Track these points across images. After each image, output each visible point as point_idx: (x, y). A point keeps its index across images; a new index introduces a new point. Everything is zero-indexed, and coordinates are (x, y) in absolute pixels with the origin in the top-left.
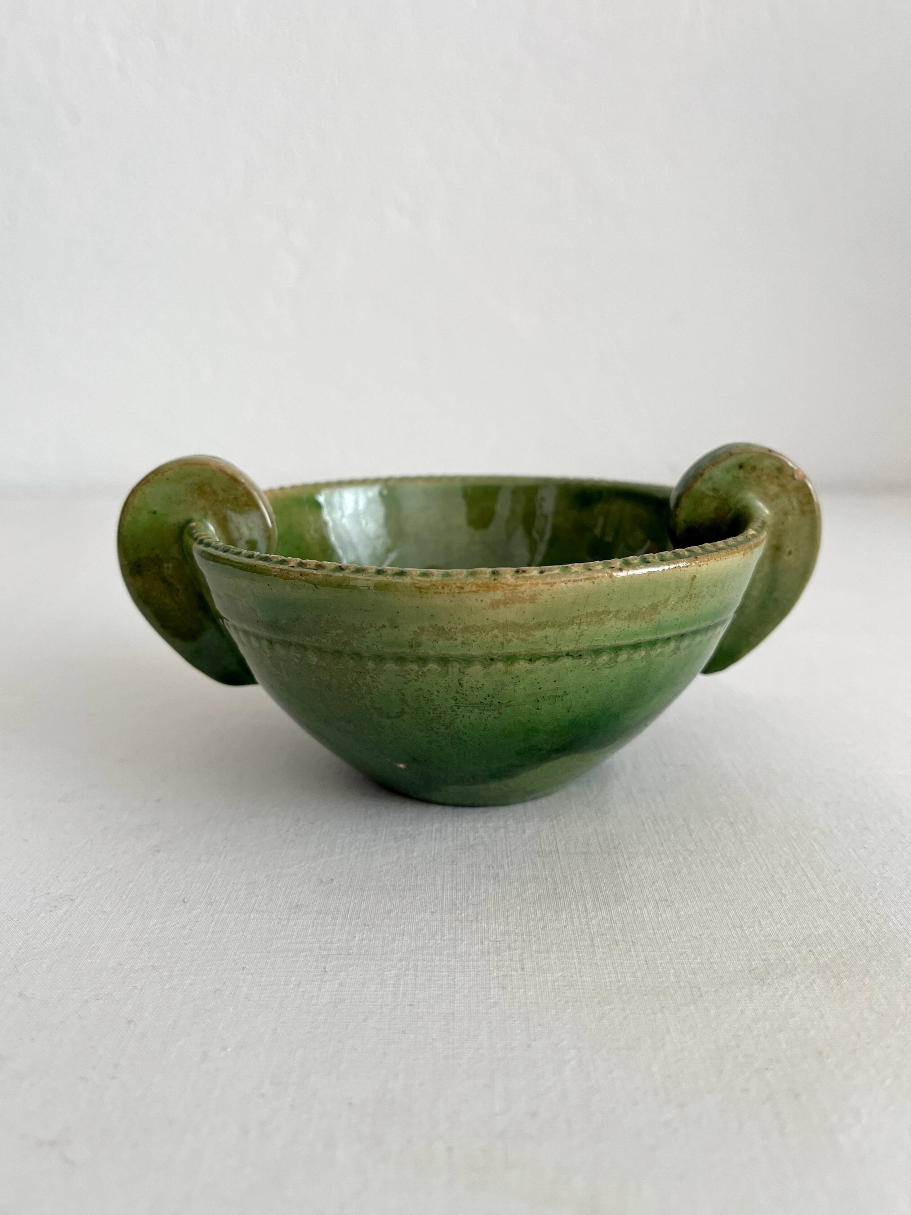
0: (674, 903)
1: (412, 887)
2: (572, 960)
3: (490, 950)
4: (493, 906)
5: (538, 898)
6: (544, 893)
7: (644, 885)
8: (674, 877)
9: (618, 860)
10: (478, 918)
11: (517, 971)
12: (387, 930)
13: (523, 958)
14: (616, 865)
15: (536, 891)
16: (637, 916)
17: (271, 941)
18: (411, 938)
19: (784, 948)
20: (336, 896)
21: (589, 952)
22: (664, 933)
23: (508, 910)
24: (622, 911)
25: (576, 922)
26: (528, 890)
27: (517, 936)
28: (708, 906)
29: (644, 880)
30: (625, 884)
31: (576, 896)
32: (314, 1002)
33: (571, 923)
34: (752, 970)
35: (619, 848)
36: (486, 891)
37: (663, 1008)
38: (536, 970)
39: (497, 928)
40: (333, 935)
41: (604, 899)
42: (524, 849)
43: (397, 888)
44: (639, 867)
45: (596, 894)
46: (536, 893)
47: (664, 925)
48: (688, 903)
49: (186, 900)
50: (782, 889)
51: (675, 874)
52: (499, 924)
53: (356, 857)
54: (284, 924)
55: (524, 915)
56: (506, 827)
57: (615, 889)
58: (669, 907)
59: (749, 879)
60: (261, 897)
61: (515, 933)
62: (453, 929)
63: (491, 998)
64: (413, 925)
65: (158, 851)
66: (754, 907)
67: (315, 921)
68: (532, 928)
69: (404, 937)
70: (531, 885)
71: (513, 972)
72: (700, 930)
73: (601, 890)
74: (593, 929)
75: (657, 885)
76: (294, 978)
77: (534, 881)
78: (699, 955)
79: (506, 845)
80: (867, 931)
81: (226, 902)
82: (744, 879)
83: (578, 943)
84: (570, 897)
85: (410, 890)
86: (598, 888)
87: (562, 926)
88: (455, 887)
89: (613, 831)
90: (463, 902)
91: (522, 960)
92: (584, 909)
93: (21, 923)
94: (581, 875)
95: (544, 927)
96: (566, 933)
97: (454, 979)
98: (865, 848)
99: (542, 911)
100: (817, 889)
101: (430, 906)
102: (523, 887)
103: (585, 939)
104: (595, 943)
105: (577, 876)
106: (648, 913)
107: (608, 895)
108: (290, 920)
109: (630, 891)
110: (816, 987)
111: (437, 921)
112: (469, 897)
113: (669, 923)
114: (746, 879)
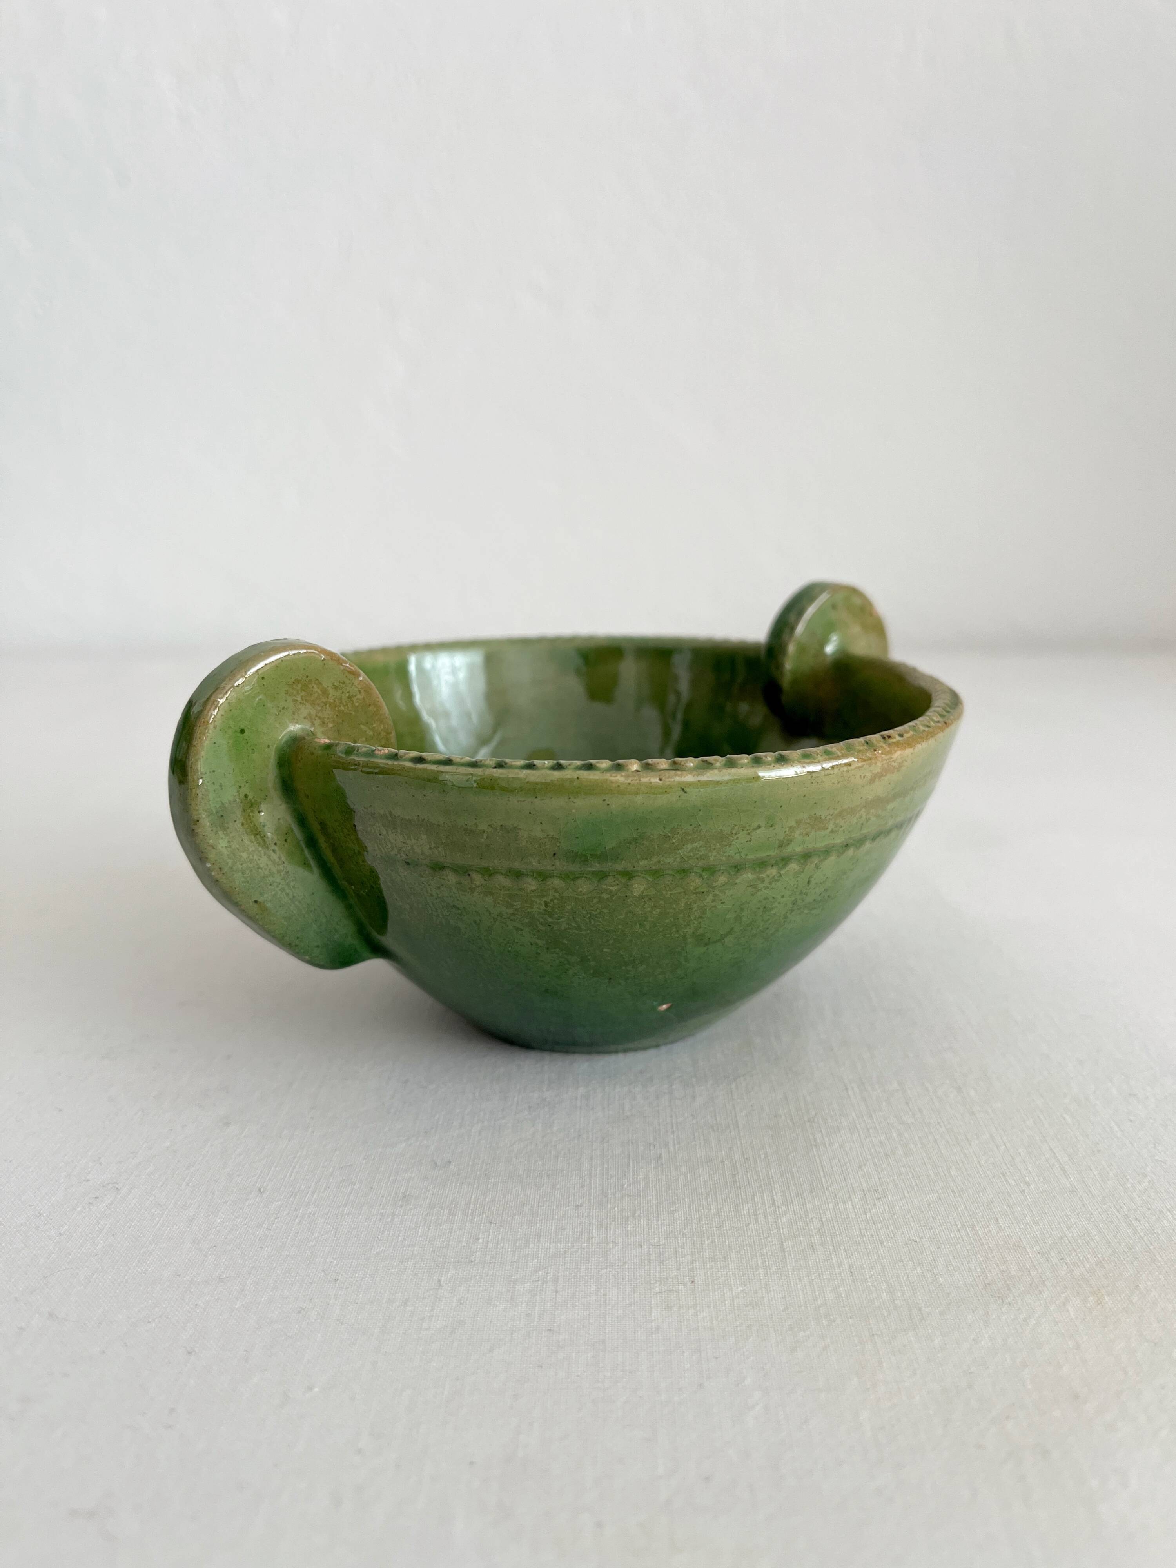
0: (887, 1195)
1: (551, 1172)
2: (756, 1271)
3: (651, 1256)
4: (654, 1197)
5: (712, 1187)
6: (720, 1181)
7: (848, 1170)
8: (886, 1159)
9: (814, 1136)
10: (635, 1213)
11: (685, 1284)
12: (519, 1229)
13: (693, 1268)
14: (813, 1143)
15: (709, 1178)
16: (838, 1211)
17: (371, 1244)
18: (550, 1241)
19: (1029, 1255)
20: (454, 1184)
21: (778, 1259)
22: (874, 1234)
23: (674, 1204)
24: (820, 1204)
25: (761, 1218)
26: (700, 1177)
27: (686, 1237)
28: (930, 1198)
29: (848, 1164)
30: (824, 1169)
31: (761, 1184)
32: (425, 1325)
33: (755, 1222)
34: (987, 1285)
35: (816, 1120)
36: (646, 1178)
37: (873, 1335)
38: (710, 1284)
39: (660, 1227)
40: (450, 1236)
41: (796, 1188)
42: (694, 1121)
43: (532, 1174)
44: (841, 1147)
45: (786, 1181)
46: (710, 1180)
47: (874, 1224)
48: (904, 1194)
49: (262, 1190)
50: (1025, 1176)
51: (887, 1155)
52: (663, 1222)
53: (480, 1132)
54: (387, 1220)
55: (694, 1209)
56: (671, 1093)
57: (810, 1176)
58: (880, 1200)
59: (983, 1162)
60: (358, 1186)
61: (683, 1234)
62: (603, 1229)
63: (652, 1321)
65: (228, 1124)
66: (989, 1199)
67: (428, 1218)
68: (704, 1226)
69: (541, 1239)
70: (704, 1171)
71: (681, 1287)
72: (920, 1230)
73: (793, 1176)
74: (783, 1228)
75: (865, 1170)
76: (400, 1294)
77: (708, 1165)
78: (920, 1264)
79: (671, 1116)
80: (1135, 1232)
81: (313, 1193)
82: (976, 1163)
83: (764, 1247)
84: (753, 1186)
85: (548, 1176)
86: (790, 1174)
87: (743, 1225)
88: (606, 1173)
89: (808, 1099)
90: (616, 1192)
91: (692, 1270)
92: (771, 1202)
93: (52, 1219)
94: (768, 1156)
95: (721, 1226)
96: (749, 1234)
97: (605, 1295)
98: (1131, 1121)
99: (717, 1205)
100: (1070, 1176)
101: (574, 1198)
102: (693, 1173)
103: (772, 1242)
104: (785, 1247)
105: (762, 1158)
106: (853, 1207)
107: (802, 1183)
108: (396, 1216)
109: (831, 1178)
110: (1069, 1308)
111: (583, 1217)
112: (624, 1185)
113: (881, 1221)
114: (979, 1162)
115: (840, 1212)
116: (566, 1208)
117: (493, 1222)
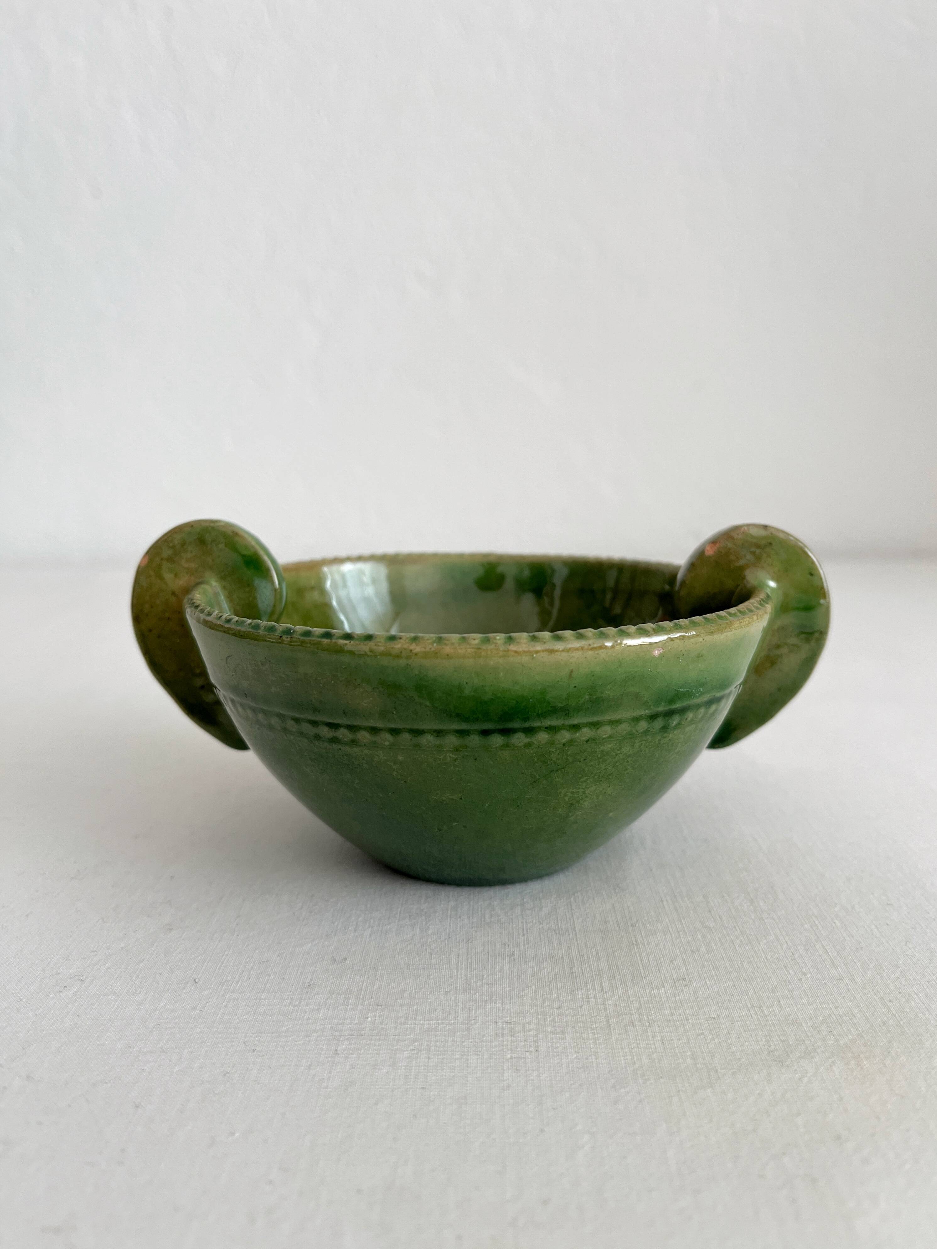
0: (692, 983)
1: (426, 965)
2: (587, 1042)
3: (504, 1031)
4: (508, 985)
5: (553, 977)
6: (560, 972)
7: (662, 963)
8: (692, 955)
9: (635, 937)
10: (492, 998)
11: (531, 1052)
12: (400, 1010)
13: (537, 1039)
14: (634, 943)
15: (552, 970)
16: (654, 995)
17: (282, 1022)
18: (424, 1019)
19: (804, 1029)
20: (349, 976)
21: (605, 1033)
22: (681, 1013)
23: (523, 990)
24: (639, 990)
25: (592, 1001)
26: (544, 969)
27: (532, 1016)
28: (727, 985)
29: (662, 959)
30: (643, 963)
31: (593, 974)
32: (324, 1085)
33: (587, 1004)
34: (771, 1052)
35: (637, 925)
36: (502, 970)
37: (679, 1091)
38: (551, 1052)
39: (512, 1008)
40: (345, 1016)
41: (621, 978)
42: (541, 926)
43: (411, 968)
44: (657, 945)
45: (612, 973)
46: (552, 972)
47: (682, 1005)
48: (706, 982)
49: (197, 980)
50: (803, 968)
51: (693, 952)
52: (514, 1004)
53: (370, 935)
54: (296, 1004)
55: (539, 995)
56: (522, 905)
57: (632, 968)
58: (687, 987)
59: (769, 957)
60: (273, 977)
61: (530, 1013)
62: (467, 1009)
63: (504, 1081)
64: (426, 1005)
65: (170, 930)
66: (773, 986)
67: (328, 1002)
68: (547, 1008)
69: (417, 1017)
70: (547, 964)
71: (528, 1054)
72: (718, 1010)
73: (618, 969)
74: (609, 1009)
75: (675, 963)
76: (305, 1061)
77: (551, 960)
78: (717, 1036)
79: (523, 923)
80: (889, 1010)
81: (238, 982)
82: (764, 957)
83: (594, 1023)
84: (586, 976)
85: (424, 969)
86: (615, 967)
87: (578, 1006)
88: (470, 966)
89: (632, 908)
90: (477, 981)
91: (536, 1041)
92: (600, 989)
93: (30, 1004)
94: (598, 953)
96: (582, 1014)
97: (467, 1060)
98: (888, 924)
99: (558, 991)
100: (838, 968)
101: (444, 985)
102: (539, 966)
103: (601, 1019)
104: (610, 1023)
105: (594, 955)
106: (665, 993)
107: (625, 974)
108: (302, 1001)
109: (648, 970)
110: (835, 1069)
111: (451, 1000)
112: (484, 976)
113: (687, 1003)
114: (766, 958)
115: (655, 996)
116: (437, 993)
117: (379, 1004)
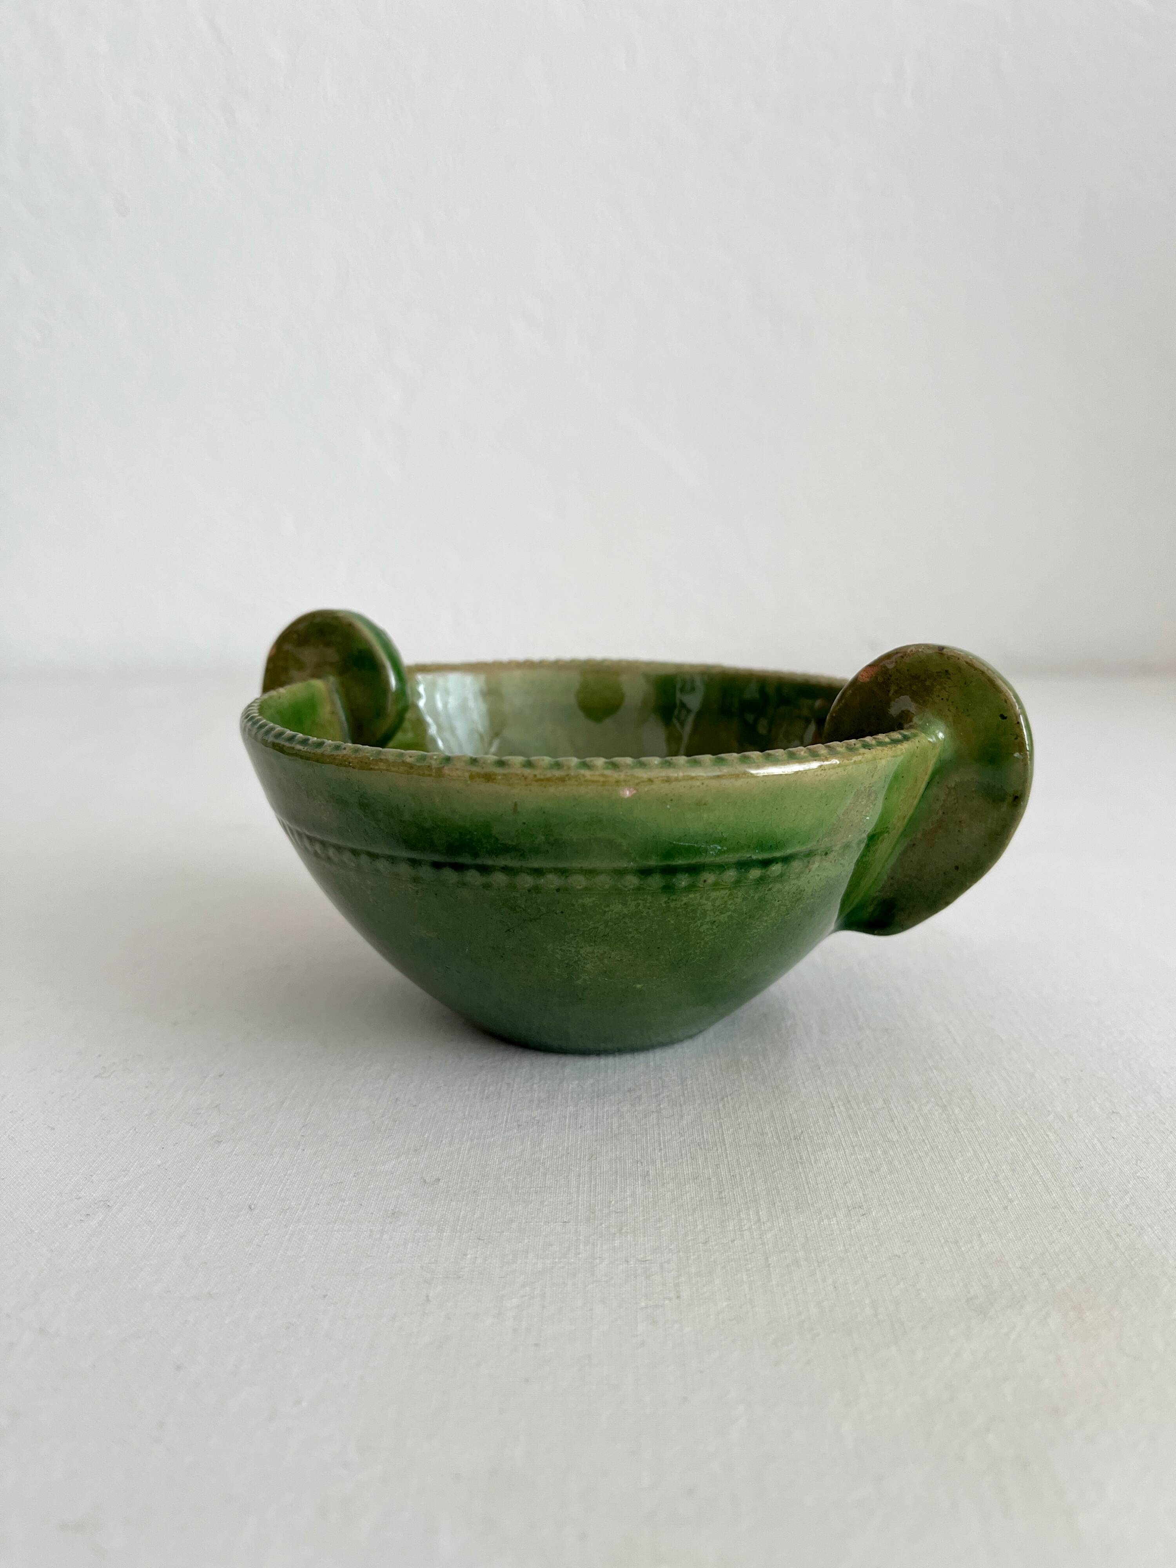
0: (871, 1211)
1: (539, 1189)
2: (741, 1286)
3: (638, 1272)
4: (641, 1214)
5: (698, 1204)
6: (706, 1198)
7: (833, 1187)
8: (871, 1176)
9: (800, 1154)
10: (622, 1230)
11: (670, 1299)
12: (507, 1245)
13: (679, 1282)
14: (798, 1160)
15: (696, 1195)
16: (823, 1227)
17: (360, 1260)
18: (538, 1256)
19: (1011, 1270)
20: (442, 1202)
21: (763, 1274)
22: (858, 1250)
23: (660, 1220)
24: (805, 1220)
25: (747, 1234)
26: (686, 1193)
27: (672, 1253)
28: (914, 1214)
29: (834, 1181)
30: (810, 1186)
31: (747, 1201)
32: (413, 1340)
33: (740, 1237)
34: (970, 1300)
35: (802, 1138)
36: (633, 1194)
37: (856, 1349)
38: (696, 1299)
39: (646, 1243)
40: (439, 1253)
41: (782, 1205)
42: (682, 1139)
43: (520, 1191)
44: (827, 1164)
45: (772, 1199)
47: (858, 1240)
49: (253, 1207)
50: (1009, 1193)
51: (872, 1172)
52: (649, 1238)
53: (470, 1150)
54: (376, 1237)
55: (681, 1225)
56: (659, 1112)
57: (796, 1193)
58: (864, 1216)
59: (966, 1179)
60: (347, 1203)
61: (669, 1249)
62: (590, 1245)
63: (637, 1336)
65: (219, 1143)
66: (972, 1216)
67: (416, 1234)
68: (690, 1242)
69: (528, 1255)
70: (690, 1187)
71: (667, 1302)
72: (904, 1246)
73: (779, 1194)
74: (768, 1244)
75: (850, 1187)
76: (388, 1310)
77: (694, 1181)
78: (903, 1279)
79: (659, 1134)
80: (1116, 1247)
81: (304, 1209)
82: (960, 1179)
83: (749, 1262)
84: (739, 1202)
85: (536, 1193)
86: (775, 1191)
87: (729, 1241)
88: (593, 1190)
89: (795, 1116)
90: (603, 1208)
91: (677, 1285)
92: (756, 1218)
93: (43, 1236)
94: (754, 1174)
95: (706, 1242)
96: (734, 1250)
97: (591, 1310)
98: (1113, 1138)
99: (703, 1221)
100: (1053, 1193)
101: (562, 1214)
102: (680, 1190)
103: (757, 1258)
104: (770, 1262)
105: (748, 1175)
106: (838, 1224)
107: (788, 1199)
108: (385, 1233)
109: (816, 1195)
110: (1051, 1322)
111: (570, 1233)
112: (611, 1202)
113: (865, 1237)
114: (963, 1180)
115: (825, 1228)
116: (554, 1224)
117: (481, 1238)
